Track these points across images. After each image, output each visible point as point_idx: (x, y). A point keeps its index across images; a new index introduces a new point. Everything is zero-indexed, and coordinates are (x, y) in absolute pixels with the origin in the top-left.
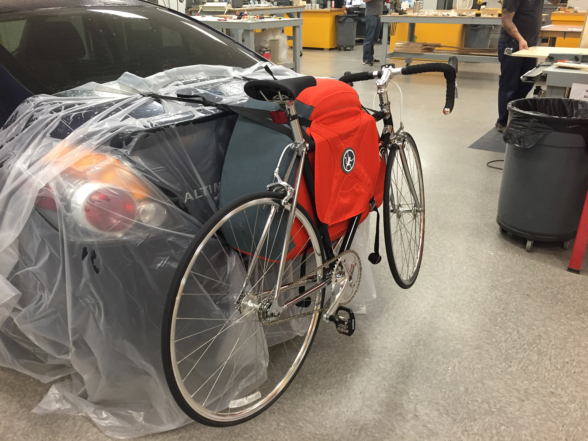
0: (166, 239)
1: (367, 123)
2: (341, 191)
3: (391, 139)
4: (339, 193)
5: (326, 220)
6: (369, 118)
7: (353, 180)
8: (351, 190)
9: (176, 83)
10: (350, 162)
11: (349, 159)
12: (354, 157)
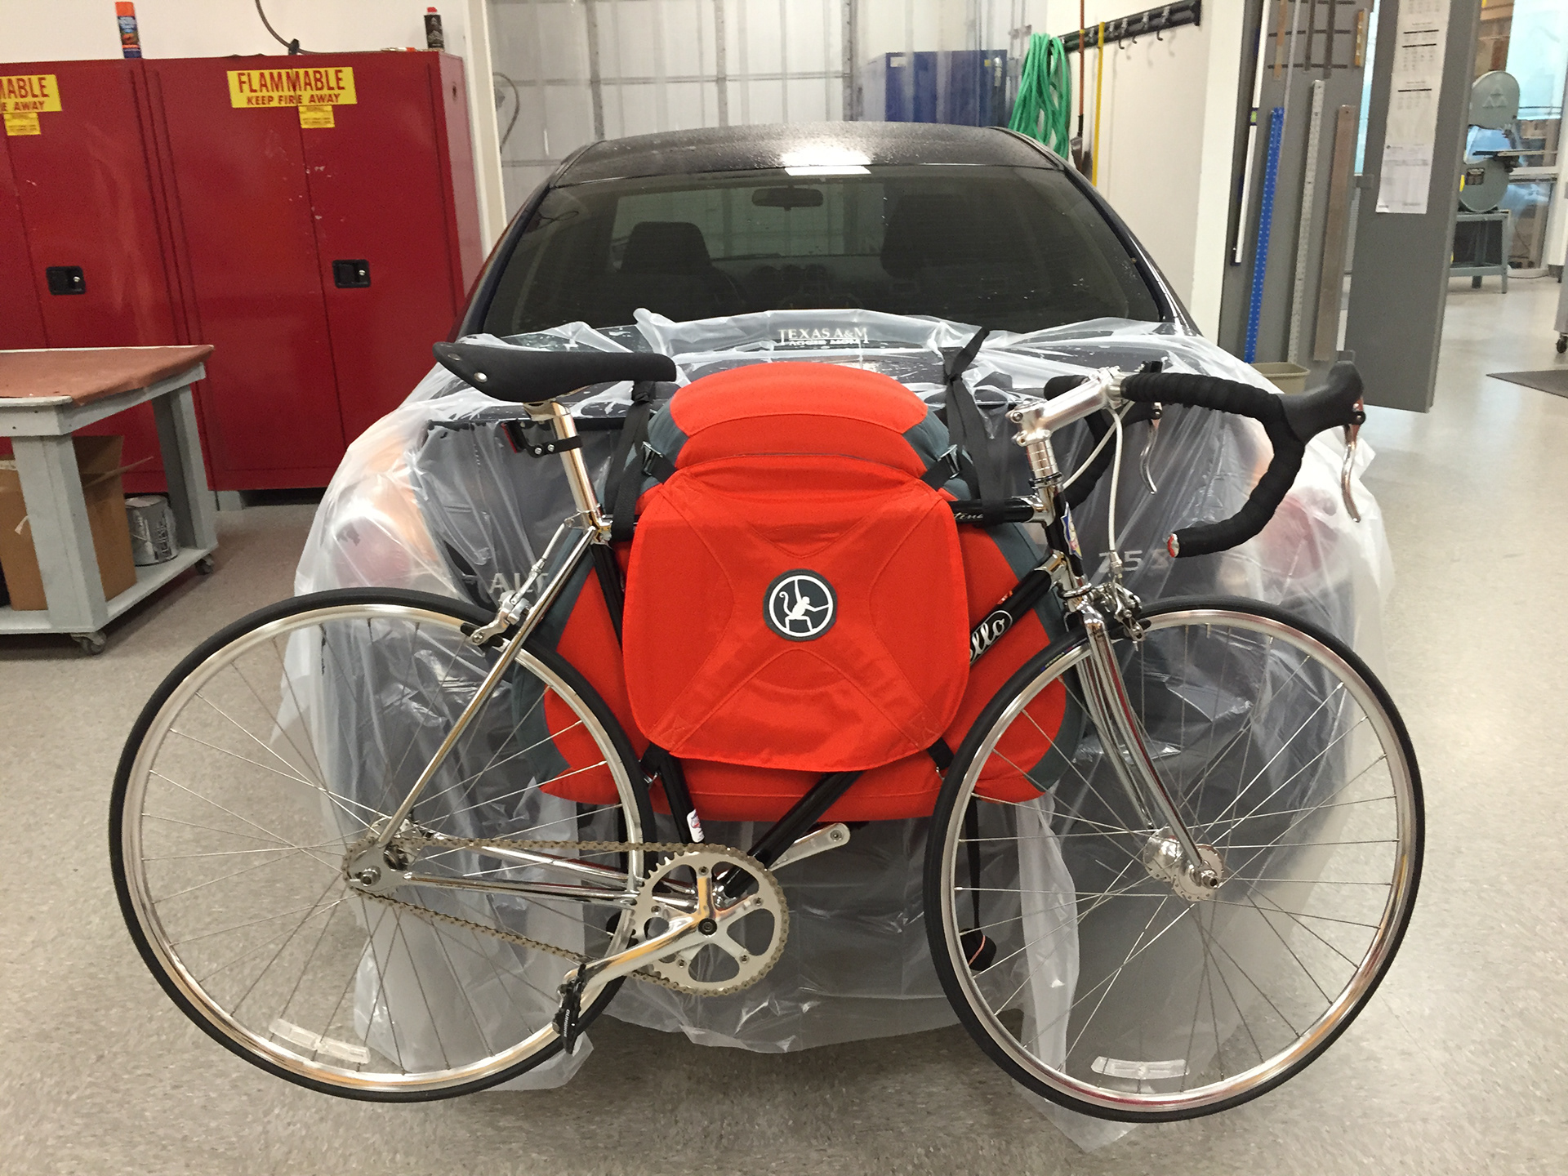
0: (413, 653)
1: (910, 518)
2: (757, 682)
3: (1066, 595)
4: (742, 683)
5: (660, 737)
6: (922, 508)
7: (828, 669)
8: (812, 692)
9: (760, 344)
10: (807, 613)
11: (803, 604)
12: (827, 603)
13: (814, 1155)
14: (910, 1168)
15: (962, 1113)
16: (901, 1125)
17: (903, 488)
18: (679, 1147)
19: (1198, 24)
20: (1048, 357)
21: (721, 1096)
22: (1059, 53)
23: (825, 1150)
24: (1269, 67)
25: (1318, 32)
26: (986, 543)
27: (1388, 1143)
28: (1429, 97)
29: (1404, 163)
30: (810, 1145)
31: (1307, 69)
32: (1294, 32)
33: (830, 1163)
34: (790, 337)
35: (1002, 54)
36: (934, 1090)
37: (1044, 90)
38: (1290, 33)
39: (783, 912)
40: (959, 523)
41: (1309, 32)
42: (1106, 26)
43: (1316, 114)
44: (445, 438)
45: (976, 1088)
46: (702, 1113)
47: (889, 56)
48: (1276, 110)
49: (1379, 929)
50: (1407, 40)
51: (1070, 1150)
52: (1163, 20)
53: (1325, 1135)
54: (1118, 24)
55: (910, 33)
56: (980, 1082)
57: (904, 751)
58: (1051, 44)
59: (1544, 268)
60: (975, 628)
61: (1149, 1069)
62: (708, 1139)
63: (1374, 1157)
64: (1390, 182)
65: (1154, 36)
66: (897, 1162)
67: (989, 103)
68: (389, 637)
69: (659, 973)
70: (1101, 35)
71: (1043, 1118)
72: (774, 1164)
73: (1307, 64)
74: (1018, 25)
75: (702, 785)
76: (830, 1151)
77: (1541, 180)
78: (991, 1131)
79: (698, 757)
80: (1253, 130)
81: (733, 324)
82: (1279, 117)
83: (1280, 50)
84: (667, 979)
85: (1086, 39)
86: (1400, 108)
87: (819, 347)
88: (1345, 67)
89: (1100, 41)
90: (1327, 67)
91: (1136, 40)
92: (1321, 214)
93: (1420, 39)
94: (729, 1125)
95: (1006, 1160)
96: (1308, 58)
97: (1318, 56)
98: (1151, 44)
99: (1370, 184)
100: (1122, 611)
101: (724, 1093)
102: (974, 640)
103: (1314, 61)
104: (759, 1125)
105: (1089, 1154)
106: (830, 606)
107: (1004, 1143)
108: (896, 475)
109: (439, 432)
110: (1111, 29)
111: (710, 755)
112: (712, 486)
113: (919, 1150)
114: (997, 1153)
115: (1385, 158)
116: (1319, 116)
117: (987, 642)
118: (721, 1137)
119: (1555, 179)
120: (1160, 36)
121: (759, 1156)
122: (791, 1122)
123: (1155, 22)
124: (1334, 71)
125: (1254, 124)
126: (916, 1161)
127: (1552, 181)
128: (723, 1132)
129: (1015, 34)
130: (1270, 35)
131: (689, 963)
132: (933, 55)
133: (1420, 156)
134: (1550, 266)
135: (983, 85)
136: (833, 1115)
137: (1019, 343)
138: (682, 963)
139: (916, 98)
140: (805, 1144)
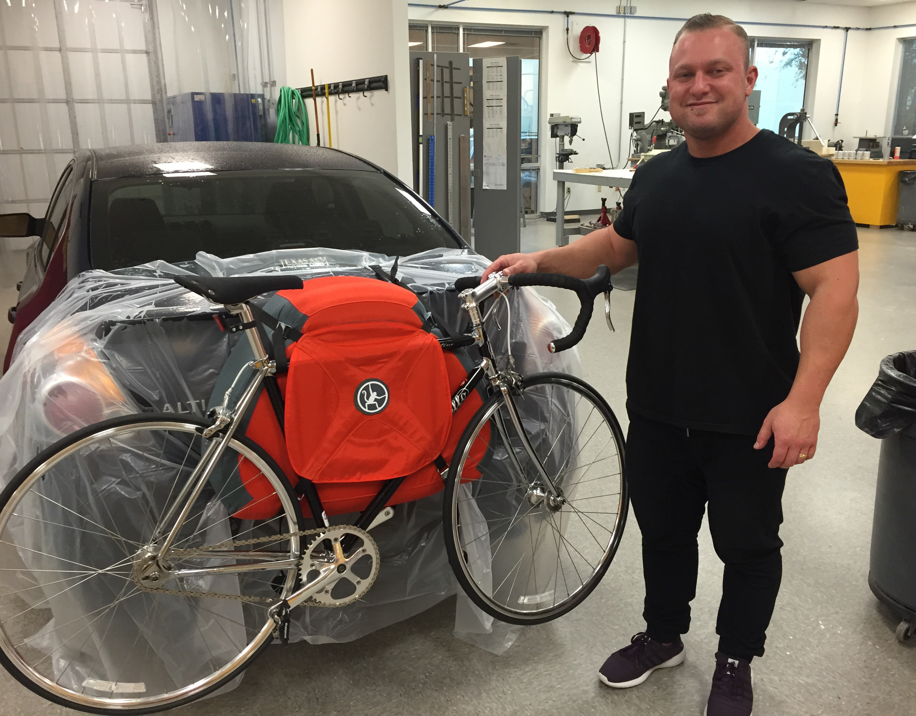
0: (118, 456)
1: (420, 349)
2: (353, 439)
3: (490, 378)
4: (346, 440)
5: (306, 474)
6: (426, 342)
7: (386, 427)
8: (379, 440)
9: (272, 268)
10: (376, 400)
11: (374, 395)
12: (385, 394)
13: (370, 693)
14: (421, 685)
15: (435, 654)
16: (408, 667)
17: (415, 334)
18: (297, 709)
19: (387, 90)
20: (422, 268)
21: (308, 680)
22: (299, 98)
23: (375, 690)
24: (425, 114)
25: (446, 97)
26: (454, 357)
27: (621, 618)
28: (502, 132)
29: (493, 164)
30: (366, 690)
31: (443, 116)
32: (435, 97)
33: (380, 695)
34: (287, 263)
35: (262, 96)
36: (416, 648)
37: (293, 119)
38: (433, 97)
39: (376, 554)
40: (443, 348)
41: (442, 97)
42: (329, 86)
43: (450, 139)
44: (125, 330)
45: (437, 641)
46: (301, 690)
47: (193, 94)
48: (431, 136)
49: (618, 514)
50: (489, 103)
51: (492, 656)
52: (366, 87)
53: (595, 621)
54: (336, 85)
55: (207, 82)
56: (437, 638)
57: (425, 463)
58: (293, 93)
59: (538, 214)
60: (453, 398)
61: (541, 598)
62: (311, 701)
63: (618, 625)
64: (488, 173)
65: (361, 94)
66: (413, 684)
67: (259, 125)
68: (98, 450)
69: (316, 600)
70: (326, 91)
71: (473, 646)
72: (352, 703)
73: (442, 113)
74: (267, 80)
75: (326, 497)
76: (378, 689)
77: (533, 170)
78: (452, 658)
79: (325, 482)
80: (421, 146)
81: (256, 258)
82: (433, 140)
83: (429, 106)
84: (320, 602)
85: (317, 92)
86: (489, 137)
87: (305, 268)
88: (461, 115)
89: (327, 94)
90: (452, 115)
91: (350, 95)
92: (457, 189)
93: (494, 103)
94: (319, 692)
95: (464, 668)
96: (443, 110)
97: (447, 110)
98: (358, 98)
99: (478, 174)
100: (516, 383)
101: (309, 678)
102: (453, 404)
103: (446, 112)
104: (335, 687)
105: (500, 656)
106: (387, 395)
107: (460, 662)
108: (410, 328)
109: (121, 327)
110: (332, 88)
111: (331, 480)
112: (323, 340)
113: (422, 676)
114: (459, 667)
115: (484, 162)
116: (451, 140)
117: (459, 404)
118: (317, 699)
119: (539, 169)
120: (365, 94)
121: (342, 702)
122: (351, 682)
123: (360, 87)
124: (456, 117)
125: (421, 143)
126: (423, 682)
127: (538, 170)
128: (317, 696)
129: (265, 85)
130: (424, 98)
131: (330, 591)
132: (221, 94)
133: (501, 161)
134: (542, 213)
135: (254, 113)
136: (371, 672)
137: (406, 261)
138: (327, 592)
139: (215, 119)
140: (363, 690)
